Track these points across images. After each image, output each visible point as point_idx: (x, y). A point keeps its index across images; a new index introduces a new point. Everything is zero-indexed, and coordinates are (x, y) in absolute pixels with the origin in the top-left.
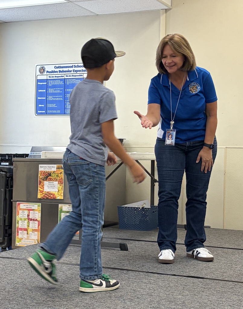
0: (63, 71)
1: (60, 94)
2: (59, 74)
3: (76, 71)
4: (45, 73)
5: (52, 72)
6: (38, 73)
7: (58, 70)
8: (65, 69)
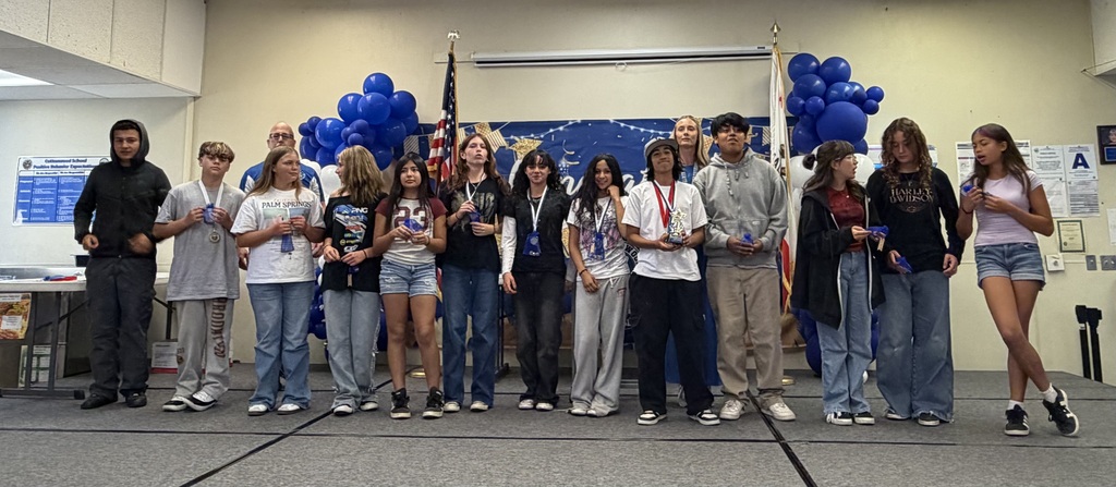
0: (57, 167)
1: (51, 196)
2: (51, 170)
3: (75, 167)
4: (32, 168)
5: (42, 167)
6: (21, 168)
7: (49, 164)
8: (59, 164)
